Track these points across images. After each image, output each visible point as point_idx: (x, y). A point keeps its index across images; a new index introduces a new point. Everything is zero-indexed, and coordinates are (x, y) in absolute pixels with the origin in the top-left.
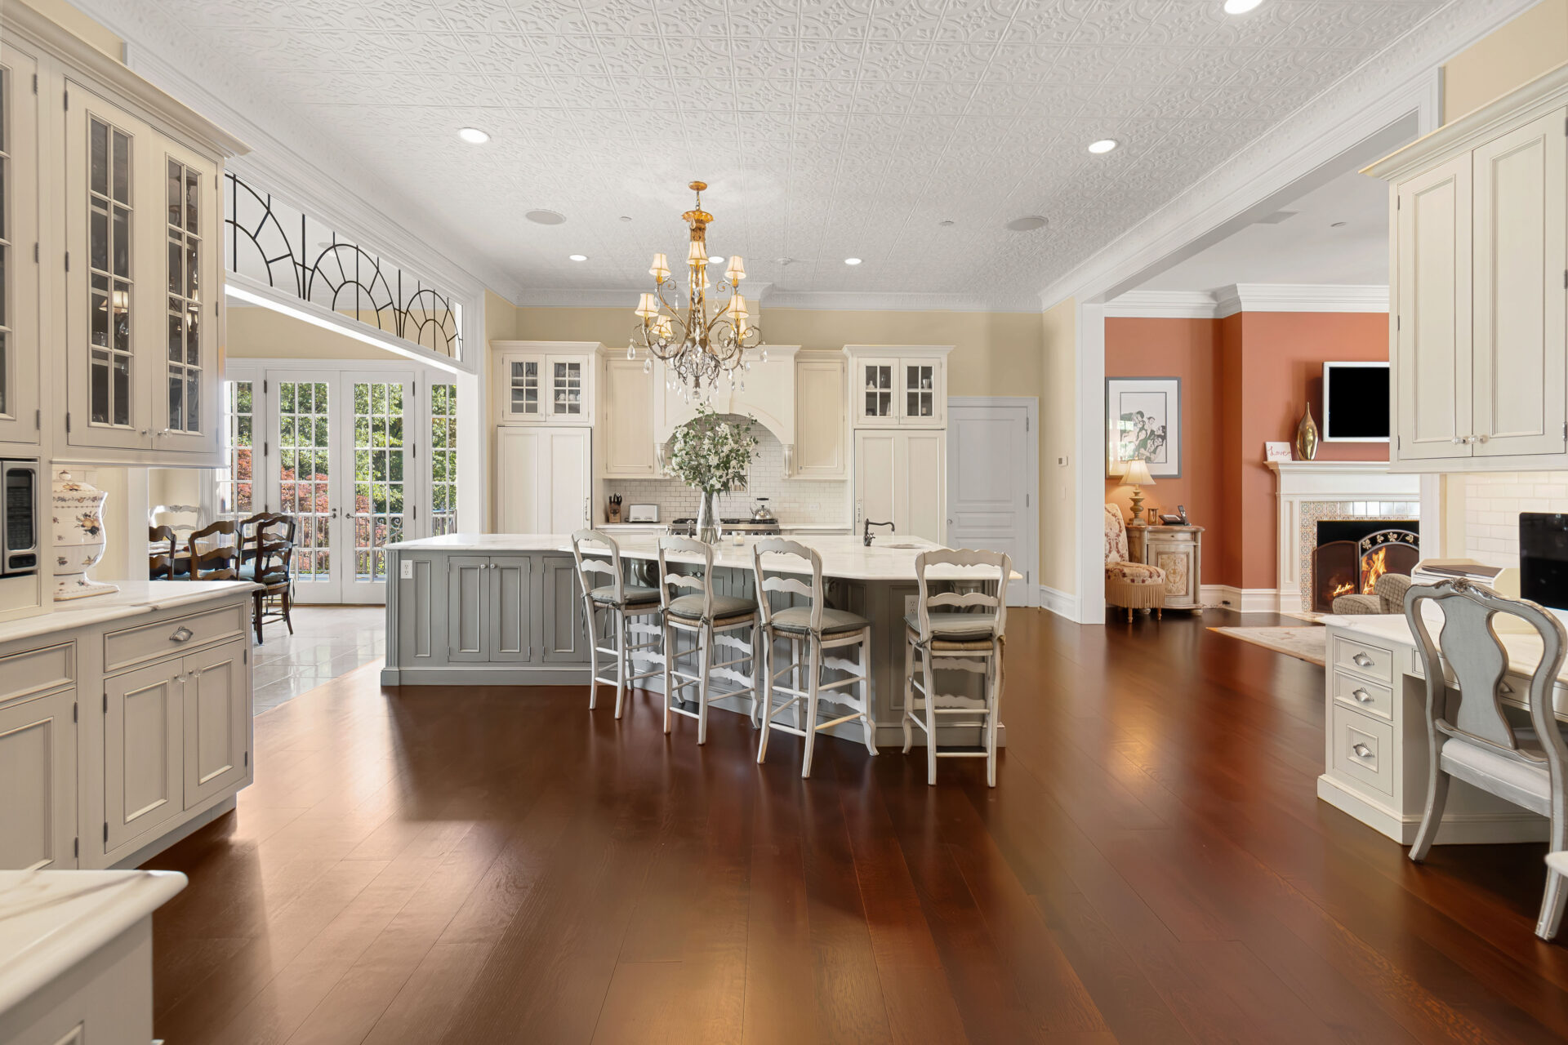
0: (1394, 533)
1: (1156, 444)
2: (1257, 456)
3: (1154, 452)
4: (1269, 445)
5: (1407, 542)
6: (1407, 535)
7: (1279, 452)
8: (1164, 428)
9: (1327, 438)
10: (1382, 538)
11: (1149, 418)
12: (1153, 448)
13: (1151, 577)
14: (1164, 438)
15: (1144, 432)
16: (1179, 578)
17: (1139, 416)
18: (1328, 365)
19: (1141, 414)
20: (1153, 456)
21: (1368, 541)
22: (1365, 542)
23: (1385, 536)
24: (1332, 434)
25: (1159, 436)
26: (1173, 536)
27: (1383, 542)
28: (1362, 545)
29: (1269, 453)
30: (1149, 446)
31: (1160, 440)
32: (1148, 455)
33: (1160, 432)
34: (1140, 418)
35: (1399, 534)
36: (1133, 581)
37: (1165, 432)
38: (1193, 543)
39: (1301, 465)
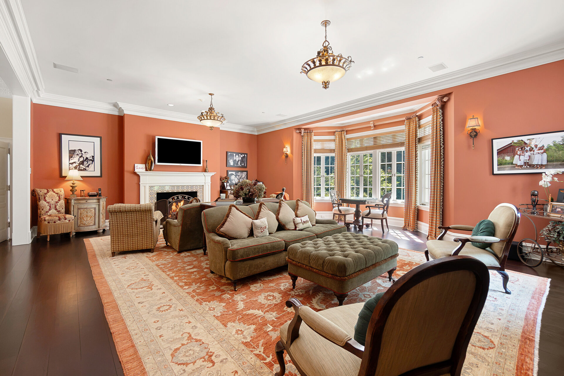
0: (181, 196)
1: (89, 163)
2: (131, 169)
3: (88, 166)
4: (136, 165)
5: (186, 199)
6: (185, 196)
7: (140, 168)
8: (93, 157)
9: (157, 163)
10: (177, 198)
11: (85, 152)
12: (87, 165)
13: (59, 220)
14: (93, 161)
15: (82, 158)
16: (89, 218)
17: (79, 151)
18: (157, 137)
19: (81, 151)
20: (87, 168)
21: (171, 199)
22: (170, 200)
23: (178, 197)
24: (158, 162)
25: (90, 160)
26: (86, 201)
27: (177, 199)
28: (169, 201)
29: (136, 168)
30: (85, 164)
31: (91, 162)
32: (85, 168)
33: (91, 158)
34: (80, 152)
35: (183, 196)
36: (49, 222)
37: (94, 159)
38: (98, 204)
39: (149, 172)
